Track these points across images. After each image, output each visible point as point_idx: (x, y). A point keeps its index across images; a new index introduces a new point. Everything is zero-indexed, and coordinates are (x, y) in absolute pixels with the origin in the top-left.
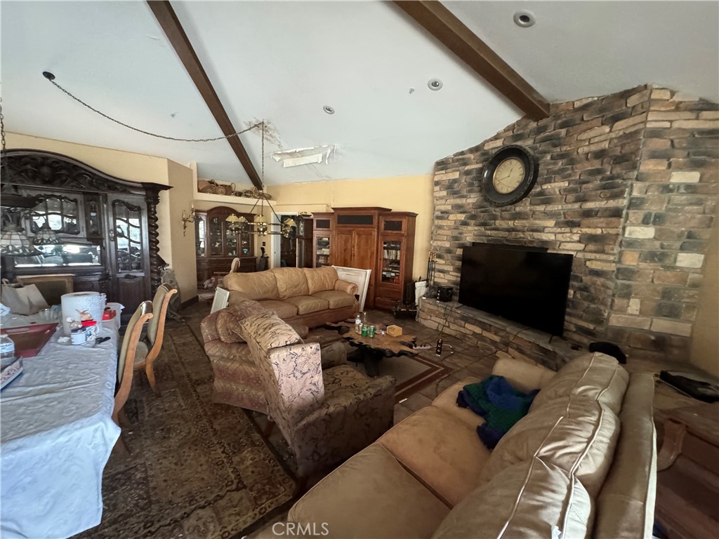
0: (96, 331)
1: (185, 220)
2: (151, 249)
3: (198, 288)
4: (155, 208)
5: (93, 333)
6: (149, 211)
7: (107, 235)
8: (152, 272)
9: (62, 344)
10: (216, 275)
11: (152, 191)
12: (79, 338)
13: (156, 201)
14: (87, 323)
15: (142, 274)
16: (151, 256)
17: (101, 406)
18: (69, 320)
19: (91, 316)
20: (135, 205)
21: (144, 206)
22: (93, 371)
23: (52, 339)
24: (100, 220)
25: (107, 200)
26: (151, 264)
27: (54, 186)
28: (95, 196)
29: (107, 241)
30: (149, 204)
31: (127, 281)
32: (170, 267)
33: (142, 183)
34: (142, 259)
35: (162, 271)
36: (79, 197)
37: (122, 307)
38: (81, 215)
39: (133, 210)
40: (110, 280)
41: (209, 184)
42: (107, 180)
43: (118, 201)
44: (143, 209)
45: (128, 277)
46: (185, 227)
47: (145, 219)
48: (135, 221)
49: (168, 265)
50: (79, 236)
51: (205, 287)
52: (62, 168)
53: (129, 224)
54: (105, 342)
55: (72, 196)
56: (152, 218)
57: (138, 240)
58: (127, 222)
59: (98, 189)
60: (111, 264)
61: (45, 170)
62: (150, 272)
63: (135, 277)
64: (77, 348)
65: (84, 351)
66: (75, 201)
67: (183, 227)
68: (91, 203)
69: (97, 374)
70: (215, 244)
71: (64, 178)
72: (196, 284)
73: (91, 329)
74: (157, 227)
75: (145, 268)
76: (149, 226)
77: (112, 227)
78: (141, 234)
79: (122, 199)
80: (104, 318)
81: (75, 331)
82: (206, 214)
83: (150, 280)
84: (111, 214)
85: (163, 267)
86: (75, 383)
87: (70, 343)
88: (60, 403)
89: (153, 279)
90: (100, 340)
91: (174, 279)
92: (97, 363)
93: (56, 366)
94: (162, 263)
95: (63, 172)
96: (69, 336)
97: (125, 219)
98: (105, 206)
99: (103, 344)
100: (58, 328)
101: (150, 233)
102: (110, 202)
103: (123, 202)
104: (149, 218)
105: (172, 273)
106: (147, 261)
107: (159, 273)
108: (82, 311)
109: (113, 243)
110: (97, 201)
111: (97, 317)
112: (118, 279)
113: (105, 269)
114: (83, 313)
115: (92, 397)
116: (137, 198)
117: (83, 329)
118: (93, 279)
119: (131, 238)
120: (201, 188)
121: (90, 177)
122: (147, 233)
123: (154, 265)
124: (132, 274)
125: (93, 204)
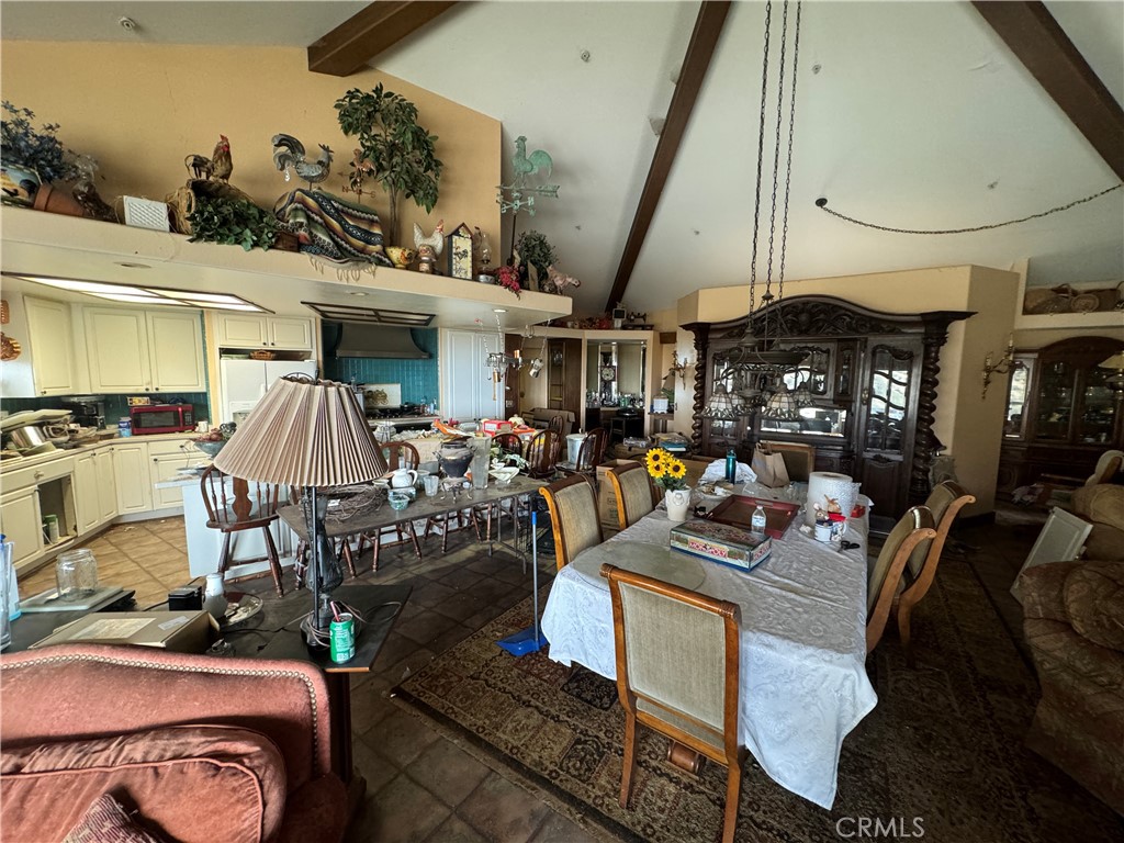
0: (842, 528)
1: (988, 370)
2: (919, 418)
3: (997, 499)
4: (937, 352)
5: (839, 532)
6: (927, 357)
7: (859, 396)
8: (916, 456)
9: (803, 533)
10: (1048, 480)
11: (936, 325)
12: (823, 533)
13: (942, 339)
14: (835, 517)
15: (900, 458)
16: (918, 431)
17: (854, 645)
18: (816, 506)
19: (840, 509)
20: (905, 350)
21: (920, 352)
22: (841, 587)
23: (794, 524)
24: (853, 374)
25: (866, 347)
26: (917, 443)
27: (809, 335)
28: (851, 344)
29: (858, 405)
30: (927, 348)
31: (875, 464)
32: (948, 452)
33: (922, 315)
34: (903, 435)
35: (934, 457)
36: (832, 346)
37: (871, 504)
38: (831, 370)
39: (901, 359)
40: (853, 459)
41: (1054, 295)
42: (872, 318)
43: (881, 346)
44: (918, 355)
45: (877, 458)
46: (987, 382)
47: (917, 371)
48: (901, 375)
49: (945, 448)
50: (825, 397)
51: (1017, 498)
52: (821, 312)
53: (892, 380)
54: (852, 550)
55: (824, 347)
56: (930, 369)
57: (903, 404)
58: (889, 377)
59: (858, 332)
60: (858, 438)
61: (804, 318)
62: (912, 456)
63: (889, 460)
64: (820, 545)
65: (828, 553)
66: (828, 352)
67: (983, 382)
68: (845, 352)
69: (847, 594)
70: (1050, 416)
71: (821, 324)
72: (994, 491)
73: (838, 525)
74: (936, 383)
75: (906, 448)
76: (924, 381)
77: (866, 384)
78: (907, 394)
79: (887, 343)
80: (852, 516)
81: (821, 522)
82: (1036, 355)
83: (910, 469)
84: (868, 365)
85: (936, 450)
86: (820, 593)
87: (812, 535)
88: (806, 612)
89: (915, 468)
90: (847, 545)
91: (953, 473)
92: (845, 578)
93: (800, 561)
94: (936, 444)
95: (822, 316)
96: (813, 527)
97: (887, 372)
98: (863, 355)
99: (850, 552)
100: (799, 512)
101: (922, 393)
102: (869, 350)
103: (888, 348)
104: (925, 368)
105: (950, 464)
106: (911, 438)
107: (928, 459)
108: (831, 499)
109: (865, 407)
110: (852, 349)
111: (845, 512)
112: (864, 459)
113: (849, 443)
114: (832, 502)
115: (842, 626)
116: (909, 340)
117: (829, 522)
118: (833, 455)
119: (891, 401)
120: (1031, 306)
121: (849, 316)
122: (918, 393)
123: (921, 445)
124: (884, 455)
125: (847, 353)
